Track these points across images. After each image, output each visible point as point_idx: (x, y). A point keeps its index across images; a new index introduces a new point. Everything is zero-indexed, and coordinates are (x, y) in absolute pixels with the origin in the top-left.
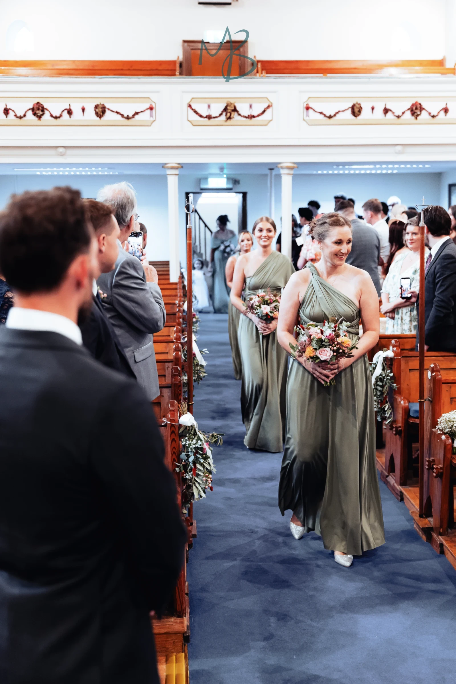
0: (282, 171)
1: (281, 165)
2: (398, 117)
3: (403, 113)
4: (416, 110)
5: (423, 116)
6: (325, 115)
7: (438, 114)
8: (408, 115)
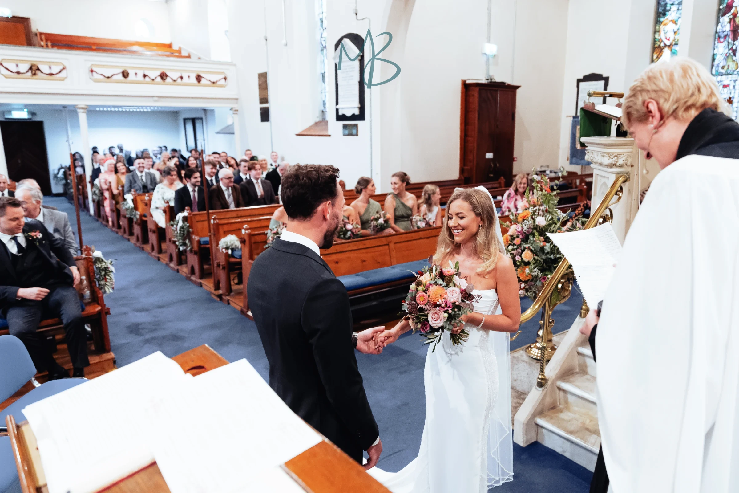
0: (79, 110)
1: (78, 106)
2: (153, 80)
3: (156, 78)
4: (163, 76)
5: (168, 80)
6: (105, 77)
7: (177, 79)
8: (159, 79)
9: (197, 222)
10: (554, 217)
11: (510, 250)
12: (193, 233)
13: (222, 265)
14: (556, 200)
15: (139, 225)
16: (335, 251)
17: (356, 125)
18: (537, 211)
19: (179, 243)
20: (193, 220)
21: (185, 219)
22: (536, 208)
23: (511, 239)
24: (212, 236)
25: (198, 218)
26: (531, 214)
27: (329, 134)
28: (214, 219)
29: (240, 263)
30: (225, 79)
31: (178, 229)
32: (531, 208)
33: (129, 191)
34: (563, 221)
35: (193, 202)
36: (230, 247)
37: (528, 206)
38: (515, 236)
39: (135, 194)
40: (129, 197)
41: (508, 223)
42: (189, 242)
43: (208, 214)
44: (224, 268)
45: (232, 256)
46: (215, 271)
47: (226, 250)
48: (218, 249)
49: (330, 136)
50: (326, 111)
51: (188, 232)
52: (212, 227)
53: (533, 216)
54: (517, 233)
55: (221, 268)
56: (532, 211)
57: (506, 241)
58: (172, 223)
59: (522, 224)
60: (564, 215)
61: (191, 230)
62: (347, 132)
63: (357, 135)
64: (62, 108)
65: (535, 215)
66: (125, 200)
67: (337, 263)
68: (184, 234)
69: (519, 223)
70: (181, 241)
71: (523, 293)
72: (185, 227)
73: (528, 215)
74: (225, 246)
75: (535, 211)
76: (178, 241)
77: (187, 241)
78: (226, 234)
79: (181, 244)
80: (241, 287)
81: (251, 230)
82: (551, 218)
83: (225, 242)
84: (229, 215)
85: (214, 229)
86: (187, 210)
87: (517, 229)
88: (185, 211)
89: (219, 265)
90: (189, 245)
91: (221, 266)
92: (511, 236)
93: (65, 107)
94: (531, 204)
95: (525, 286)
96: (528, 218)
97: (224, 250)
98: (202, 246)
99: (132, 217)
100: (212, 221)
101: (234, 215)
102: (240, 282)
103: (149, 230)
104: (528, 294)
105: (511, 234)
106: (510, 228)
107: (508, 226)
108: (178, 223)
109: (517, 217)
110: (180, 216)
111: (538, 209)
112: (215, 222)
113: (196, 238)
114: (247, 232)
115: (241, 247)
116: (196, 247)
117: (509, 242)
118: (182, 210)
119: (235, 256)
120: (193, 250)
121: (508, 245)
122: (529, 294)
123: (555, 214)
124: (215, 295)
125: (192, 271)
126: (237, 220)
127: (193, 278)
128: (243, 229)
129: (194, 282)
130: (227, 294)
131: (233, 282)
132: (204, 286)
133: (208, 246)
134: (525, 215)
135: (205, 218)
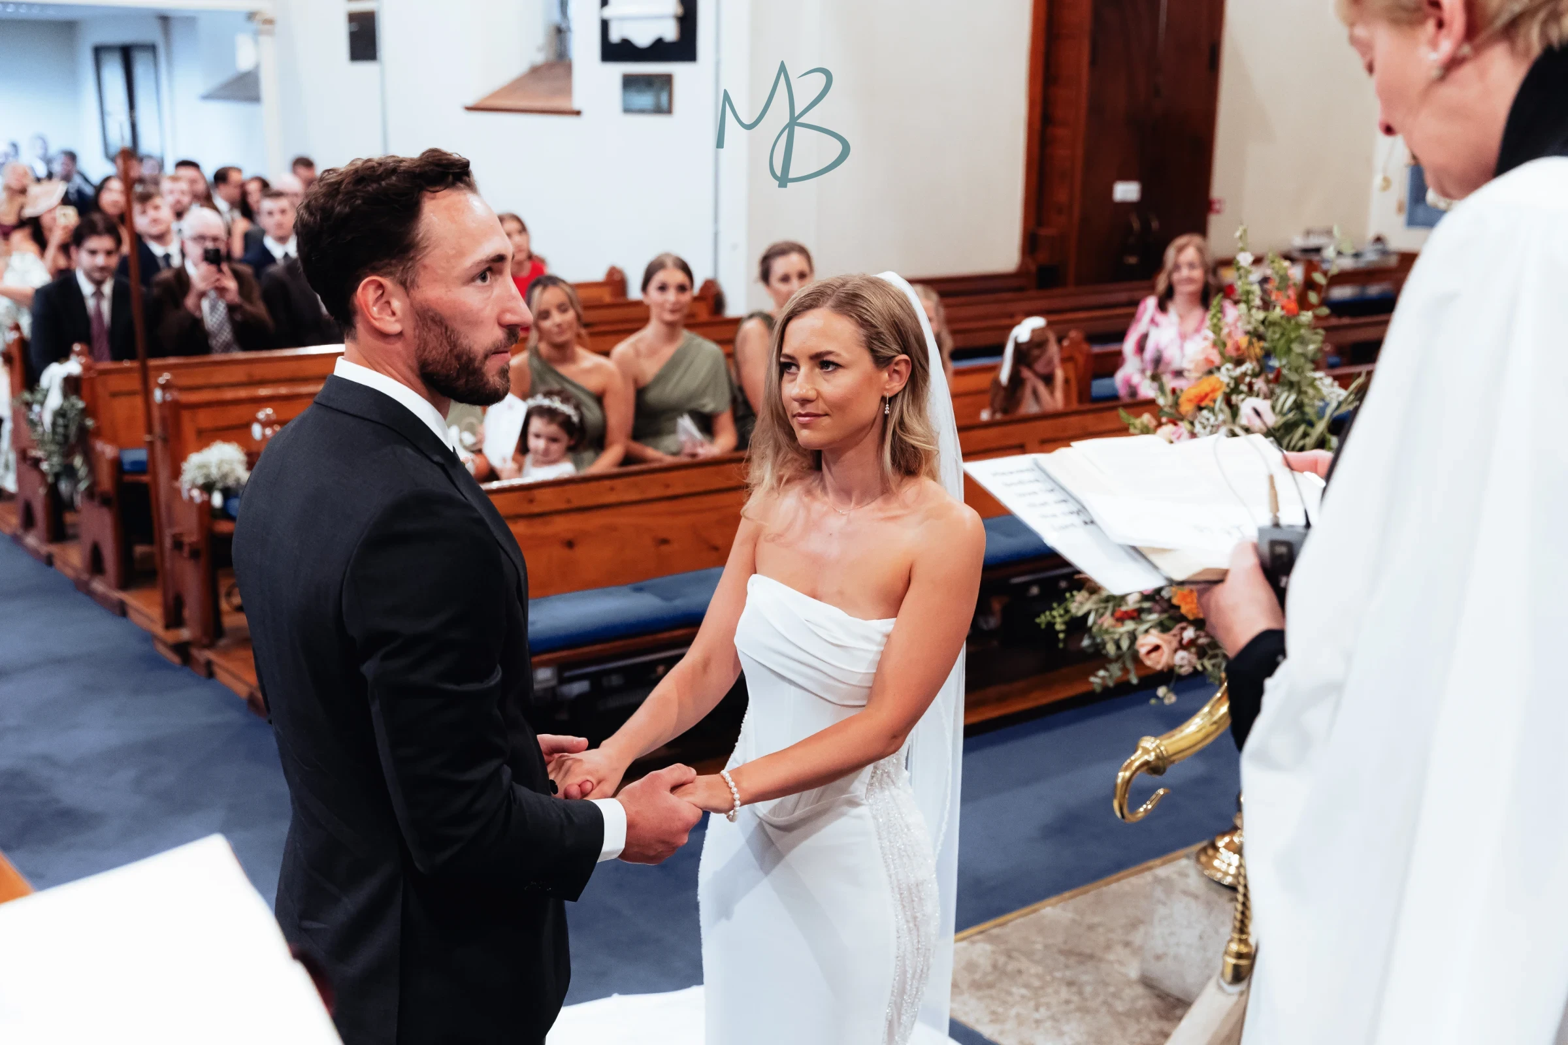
9: (115, 395)
10: (1306, 401)
12: (97, 433)
13: (190, 545)
14: (1314, 342)
16: (563, 506)
17: (668, 79)
18: (1247, 379)
19: (51, 466)
20: (101, 391)
21: (71, 385)
22: (1243, 368)
24: (159, 446)
25: (116, 383)
26: (1228, 390)
27: (576, 106)
28: (165, 387)
31: (48, 417)
32: (1228, 369)
34: (1336, 414)
35: (95, 326)
36: (220, 485)
37: (1216, 360)
41: (1145, 419)
42: (83, 464)
43: (145, 373)
44: (195, 554)
45: (224, 513)
46: (168, 565)
47: (202, 493)
48: (178, 492)
49: (577, 113)
50: (569, 29)
52: (156, 414)
53: (1234, 398)
55: (186, 551)
56: (1231, 378)
58: (27, 395)
59: (1192, 423)
60: (1343, 393)
61: (89, 422)
62: (635, 100)
63: (669, 110)
65: (1236, 392)
67: (570, 544)
68: (66, 437)
69: (1183, 420)
70: (55, 460)
71: (1190, 662)
72: (69, 413)
73: (1214, 390)
74: (200, 481)
75: (1238, 381)
76: (47, 457)
77: (78, 461)
78: (205, 438)
79: (57, 468)
82: (1295, 402)
83: (201, 466)
84: (220, 376)
85: (164, 420)
86: (79, 355)
87: (1176, 438)
88: (73, 357)
89: (178, 544)
90: (82, 470)
91: (186, 549)
94: (1227, 355)
95: (1198, 637)
96: (1214, 401)
97: (196, 493)
98: (128, 478)
100: (158, 395)
101: (238, 374)
104: (1202, 665)
107: (1146, 431)
108: (46, 397)
109: (1178, 398)
110: (54, 374)
111: (1249, 372)
112: (169, 397)
113: (107, 450)
114: (268, 432)
116: (106, 482)
118: (62, 356)
120: (97, 490)
122: (1208, 664)
123: (1311, 391)
124: (165, 644)
125: (96, 564)
126: (243, 393)
127: (98, 586)
128: (258, 421)
129: (102, 601)
130: (205, 641)
131: (229, 603)
132: (131, 613)
133: (145, 478)
134: (1203, 394)
135: (135, 383)
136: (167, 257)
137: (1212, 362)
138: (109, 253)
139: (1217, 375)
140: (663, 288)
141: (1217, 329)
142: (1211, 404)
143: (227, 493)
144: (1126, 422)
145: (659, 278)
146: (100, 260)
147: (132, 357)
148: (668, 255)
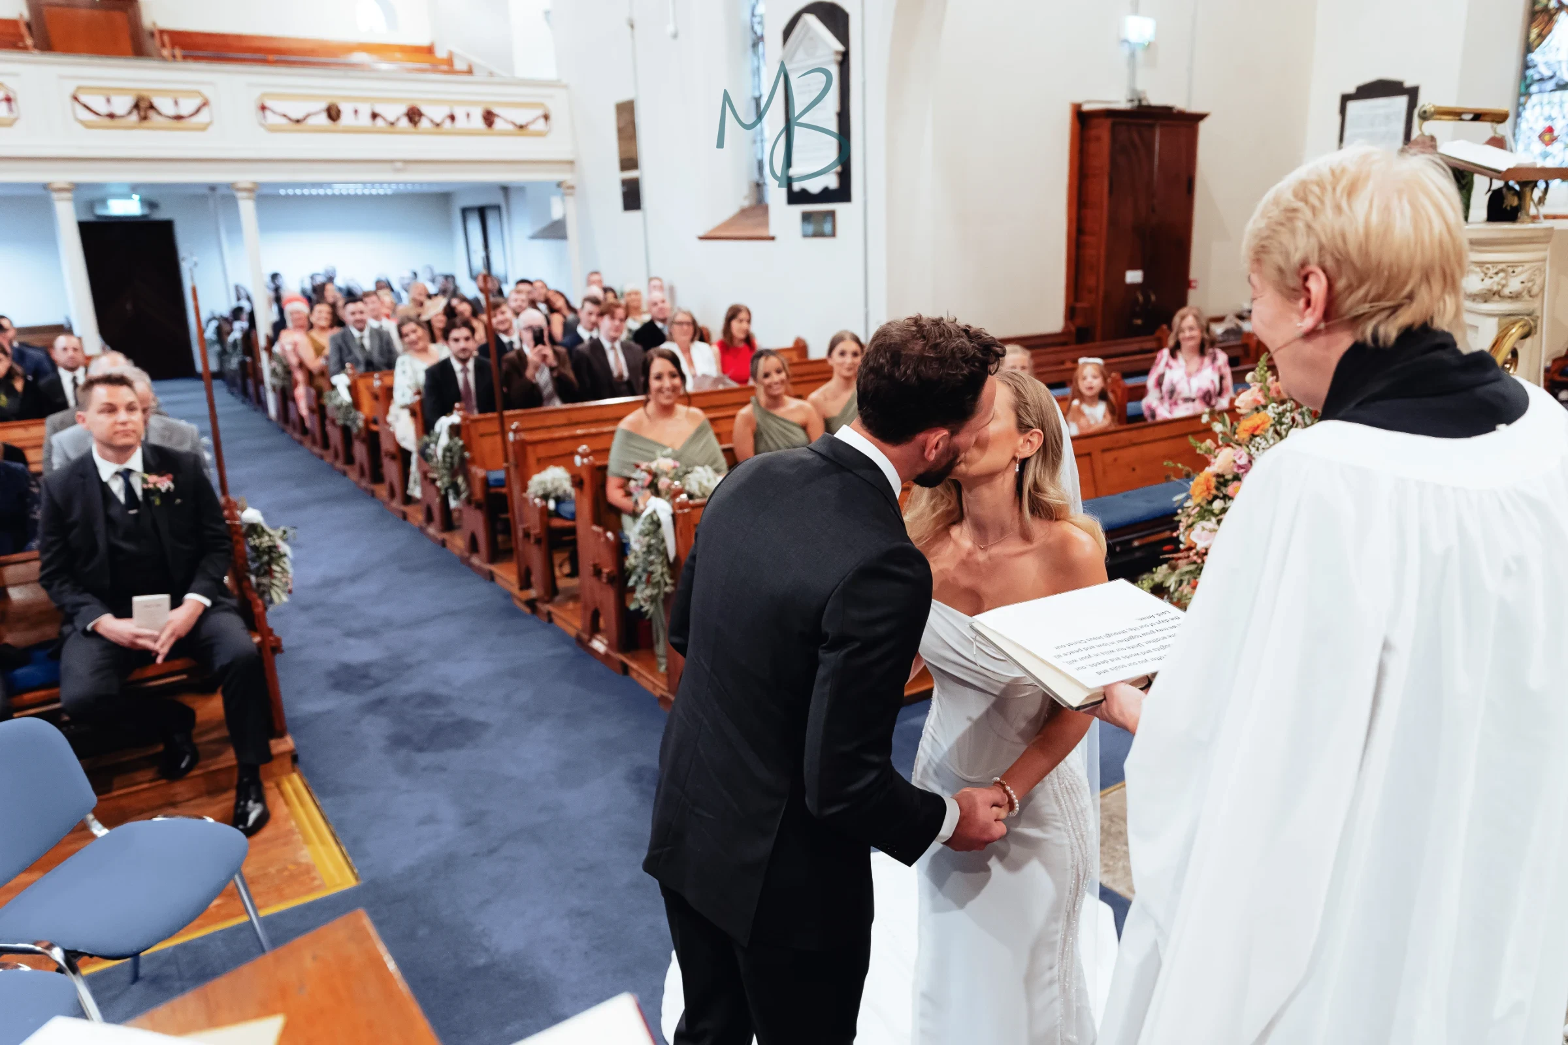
0: (238, 195)
1: (238, 186)
2: (392, 124)
4: (414, 115)
5: (424, 123)
6: (290, 119)
7: (443, 121)
8: (404, 123)
9: (482, 435)
11: (1217, 512)
12: (472, 461)
13: (535, 535)
15: (364, 441)
17: (832, 214)
18: (1288, 414)
19: (443, 483)
20: (473, 432)
21: (454, 430)
22: (1284, 406)
23: (1219, 483)
24: (512, 470)
25: (483, 428)
26: (1273, 422)
27: (772, 233)
28: (516, 431)
29: (572, 531)
30: (546, 117)
31: (440, 453)
32: (1273, 407)
33: (341, 368)
35: (465, 392)
36: (553, 495)
37: (1263, 401)
38: (1229, 477)
39: (353, 375)
40: (341, 381)
41: (1209, 443)
42: (463, 481)
43: (502, 421)
44: (538, 541)
45: (557, 514)
46: (520, 548)
47: (542, 501)
48: (525, 500)
49: (773, 238)
50: (764, 184)
51: (462, 459)
52: (510, 449)
53: (1278, 427)
54: (1236, 470)
55: (532, 541)
56: (1276, 414)
57: (1205, 488)
58: (426, 439)
59: (1248, 447)
61: (467, 454)
62: (810, 229)
63: (833, 234)
64: (206, 191)
65: (1282, 424)
66: (333, 387)
68: (452, 464)
69: (1240, 445)
70: (446, 479)
72: (455, 449)
73: (1263, 423)
74: (540, 493)
75: (1281, 415)
76: (441, 478)
77: (460, 480)
78: (544, 463)
79: (447, 485)
80: (574, 582)
81: (594, 457)
83: (541, 483)
84: (550, 421)
85: (515, 453)
86: (459, 410)
87: (1236, 458)
88: (455, 412)
89: (527, 535)
90: (463, 486)
91: (532, 536)
92: (1218, 476)
93: (213, 188)
94: (1270, 396)
96: (1265, 431)
97: (537, 501)
98: (493, 490)
99: (349, 423)
100: (511, 436)
101: (562, 419)
102: (574, 573)
103: (383, 454)
105: (1220, 471)
106: (1216, 457)
107: (1209, 451)
108: (438, 438)
109: (1236, 429)
110: (443, 424)
111: (1289, 409)
112: (518, 437)
113: (479, 472)
114: (586, 460)
115: (576, 492)
116: (479, 494)
117: (1214, 492)
118: (448, 411)
119: (563, 513)
120: (473, 498)
121: (1210, 498)
124: (520, 600)
125: (473, 546)
126: (566, 433)
127: (475, 560)
128: (578, 453)
129: (478, 570)
130: (546, 598)
131: (561, 571)
132: (498, 579)
133: (504, 490)
134: (1256, 425)
135: (495, 427)
136: (511, 343)
137: (1259, 402)
138: (467, 339)
139: (1263, 412)
140: (843, 354)
141: (1264, 379)
142: (1263, 433)
143: (558, 500)
144: (1194, 445)
145: (840, 347)
146: (462, 344)
147: (493, 410)
148: (846, 332)
